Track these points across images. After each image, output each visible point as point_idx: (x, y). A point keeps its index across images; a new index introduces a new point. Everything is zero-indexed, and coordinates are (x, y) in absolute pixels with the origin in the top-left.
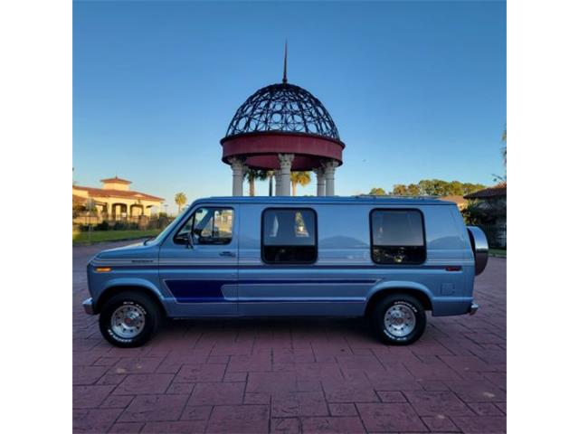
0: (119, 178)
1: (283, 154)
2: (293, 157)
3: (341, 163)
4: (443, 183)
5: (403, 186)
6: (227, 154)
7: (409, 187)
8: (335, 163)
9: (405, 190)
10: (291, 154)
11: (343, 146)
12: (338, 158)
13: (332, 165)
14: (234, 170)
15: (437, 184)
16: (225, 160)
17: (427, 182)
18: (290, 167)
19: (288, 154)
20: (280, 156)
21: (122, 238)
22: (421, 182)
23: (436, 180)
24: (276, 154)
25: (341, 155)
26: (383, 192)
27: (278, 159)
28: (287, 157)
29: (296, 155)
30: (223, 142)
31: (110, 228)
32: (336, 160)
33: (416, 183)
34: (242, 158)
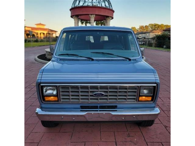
0: (41, 23)
1: (91, 15)
2: (95, 16)
3: (113, 18)
4: (158, 24)
5: (143, 26)
6: (72, 15)
7: (145, 26)
8: (111, 18)
9: (143, 28)
10: (94, 14)
11: (113, 11)
12: (112, 16)
13: (109, 18)
14: (75, 21)
15: (155, 25)
16: (72, 17)
17: (152, 25)
18: (94, 19)
19: (93, 14)
20: (90, 15)
21: (43, 45)
22: (150, 24)
23: (155, 24)
24: (89, 15)
25: (113, 15)
26: (136, 28)
27: (90, 17)
28: (93, 16)
29: (96, 15)
30: (71, 10)
31: (39, 41)
32: (111, 17)
33: (148, 25)
34: (77, 16)
